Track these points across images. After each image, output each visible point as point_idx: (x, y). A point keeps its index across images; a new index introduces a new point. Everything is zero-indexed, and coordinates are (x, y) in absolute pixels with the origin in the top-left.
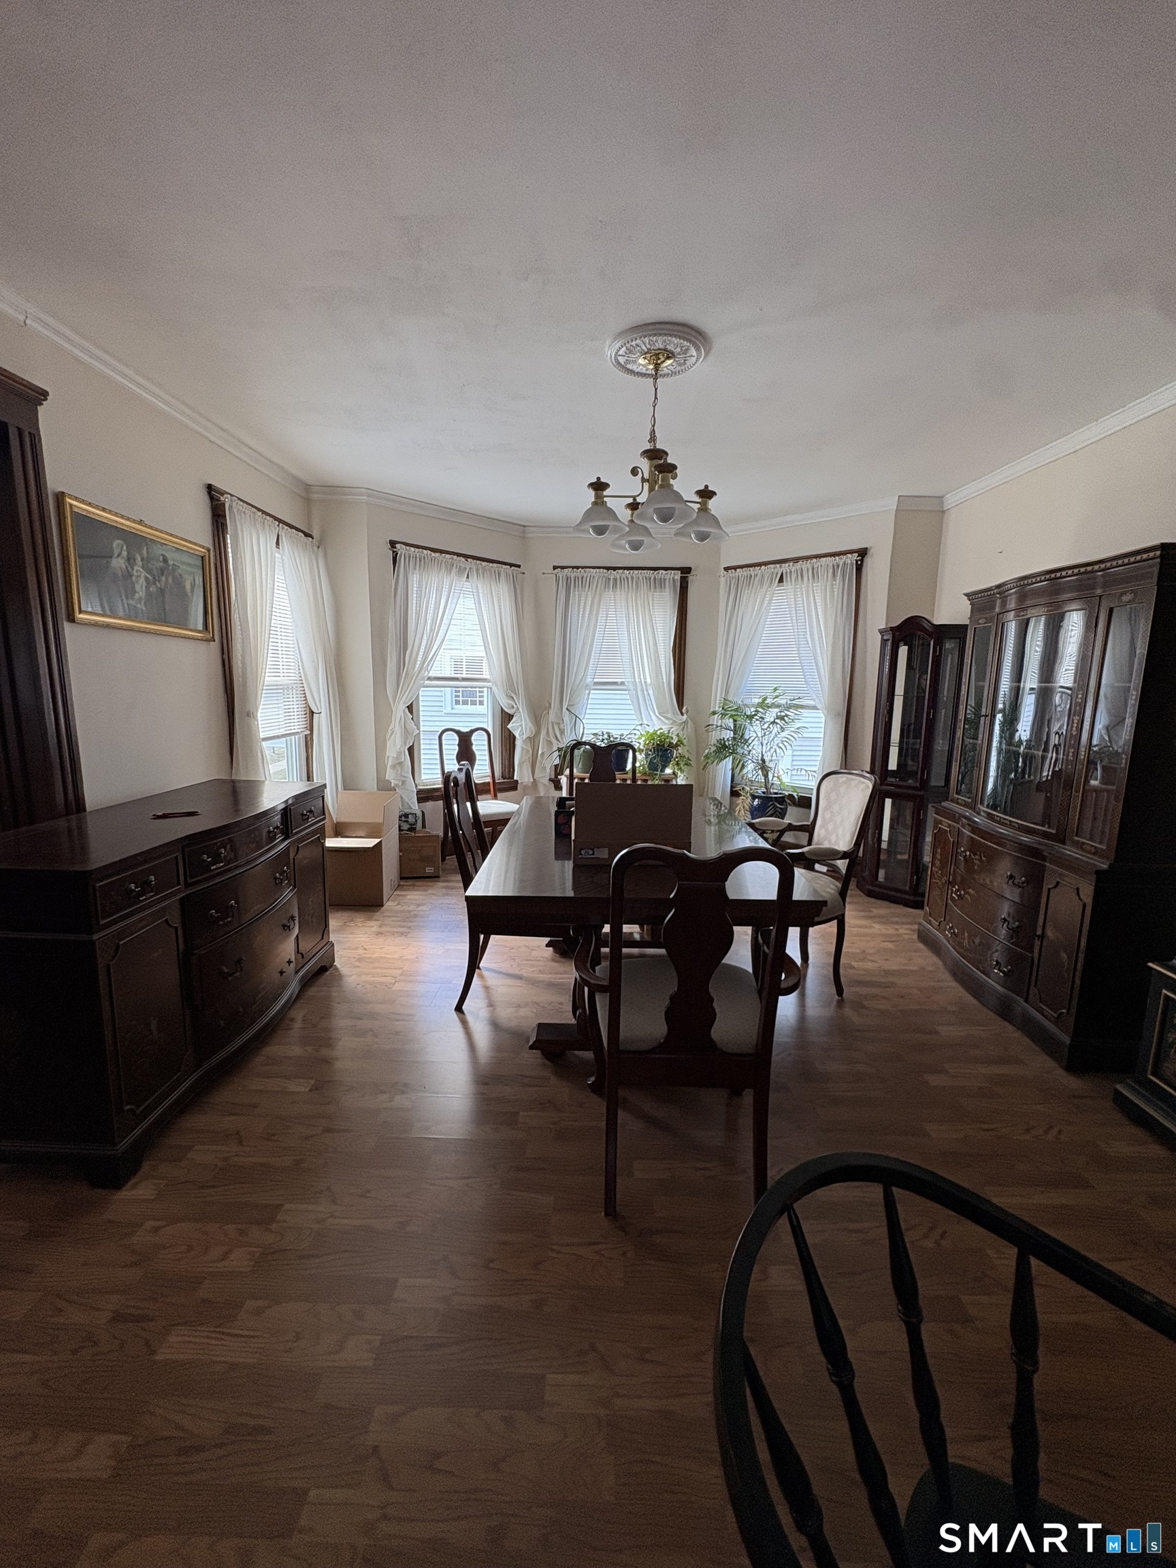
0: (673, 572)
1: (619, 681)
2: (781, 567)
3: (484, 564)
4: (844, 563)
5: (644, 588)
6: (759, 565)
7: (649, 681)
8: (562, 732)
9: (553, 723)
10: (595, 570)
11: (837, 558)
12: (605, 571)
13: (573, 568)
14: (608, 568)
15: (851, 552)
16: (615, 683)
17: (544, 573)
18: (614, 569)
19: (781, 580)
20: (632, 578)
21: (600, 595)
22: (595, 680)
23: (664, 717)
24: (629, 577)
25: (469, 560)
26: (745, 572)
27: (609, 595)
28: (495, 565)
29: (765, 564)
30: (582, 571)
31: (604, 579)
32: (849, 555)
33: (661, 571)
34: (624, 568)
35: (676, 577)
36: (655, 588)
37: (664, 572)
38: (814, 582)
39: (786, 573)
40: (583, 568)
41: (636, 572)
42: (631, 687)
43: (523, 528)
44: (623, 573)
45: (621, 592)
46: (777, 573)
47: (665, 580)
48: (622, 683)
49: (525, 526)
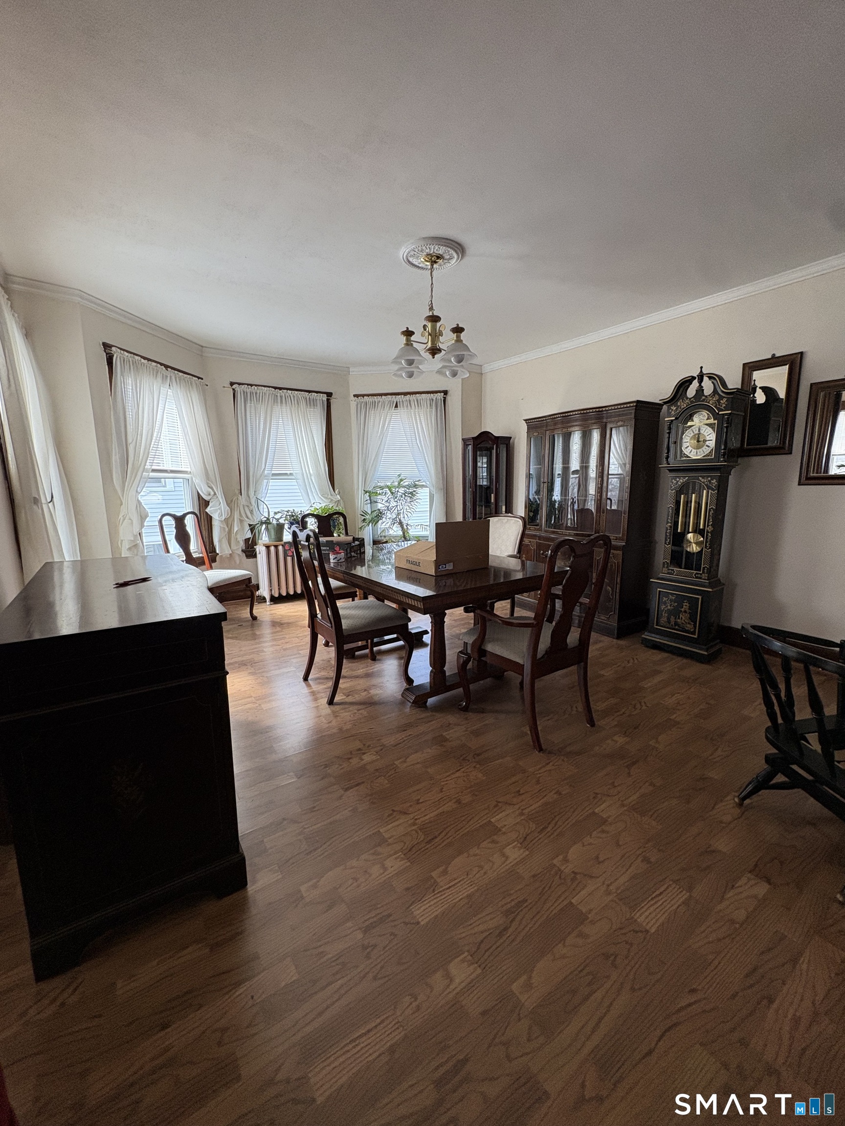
0: (322, 395)
1: (288, 472)
2: (395, 398)
3: (181, 374)
4: (436, 398)
5: (303, 404)
6: (381, 395)
7: (311, 472)
8: (251, 512)
9: (243, 506)
10: (266, 388)
11: (432, 395)
12: (273, 389)
13: (248, 385)
14: (275, 388)
15: (440, 392)
16: (286, 474)
17: (224, 387)
18: (280, 389)
19: (396, 406)
20: (294, 396)
21: (272, 408)
22: (273, 472)
23: (324, 497)
24: (292, 396)
25: (169, 369)
26: (370, 399)
27: (277, 409)
28: (189, 376)
29: (386, 394)
30: (256, 388)
31: (273, 396)
32: (439, 394)
33: (313, 394)
34: (287, 389)
35: (324, 399)
36: (310, 405)
37: (316, 394)
38: (418, 409)
39: (400, 402)
40: (256, 385)
41: (296, 392)
42: (300, 476)
43: (201, 348)
44: (287, 392)
45: (286, 406)
46: (393, 402)
47: (316, 400)
48: (291, 474)
49: (202, 347)
